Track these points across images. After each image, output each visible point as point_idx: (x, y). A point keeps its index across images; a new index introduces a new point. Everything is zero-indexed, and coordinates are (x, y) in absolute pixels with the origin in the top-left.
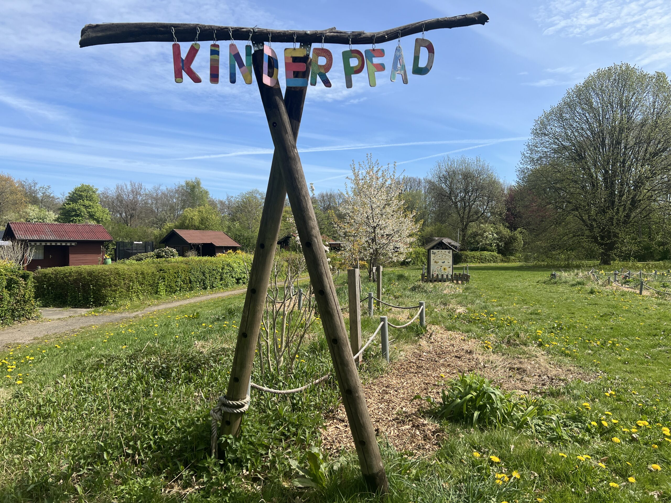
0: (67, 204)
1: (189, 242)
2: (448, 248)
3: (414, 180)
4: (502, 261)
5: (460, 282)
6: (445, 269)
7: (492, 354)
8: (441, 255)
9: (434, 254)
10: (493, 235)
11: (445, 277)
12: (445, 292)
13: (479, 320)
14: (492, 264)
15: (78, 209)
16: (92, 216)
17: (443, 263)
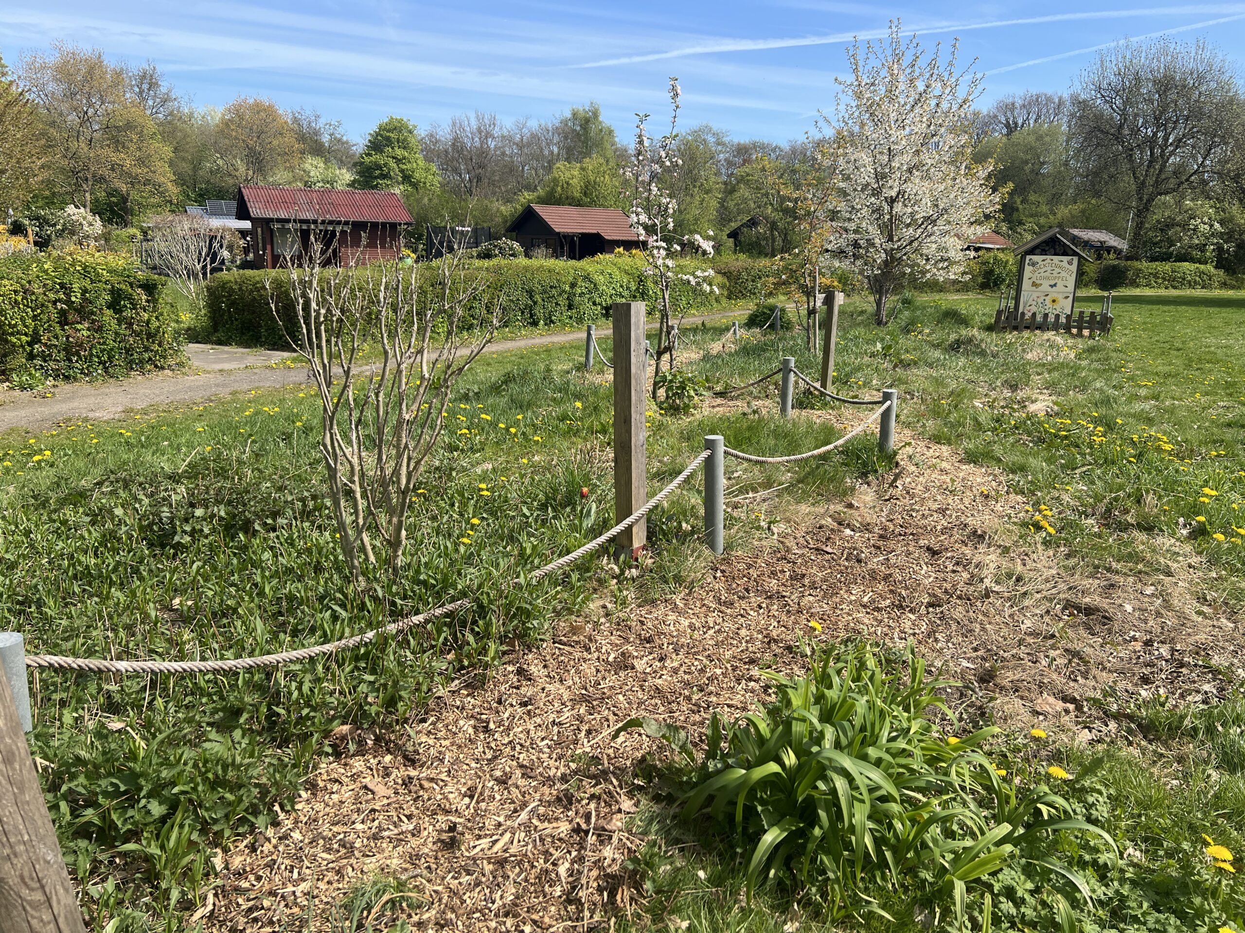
0: (367, 155)
1: (557, 230)
2: (1070, 252)
3: (1049, 99)
4: (1224, 285)
5: (1086, 332)
6: (1054, 301)
7: (1040, 547)
8: (1049, 269)
9: (1033, 264)
10: (1211, 226)
11: (1051, 318)
12: (1029, 356)
13: (1066, 437)
14: (1199, 293)
15: (385, 165)
16: (407, 178)
17: (1051, 286)
